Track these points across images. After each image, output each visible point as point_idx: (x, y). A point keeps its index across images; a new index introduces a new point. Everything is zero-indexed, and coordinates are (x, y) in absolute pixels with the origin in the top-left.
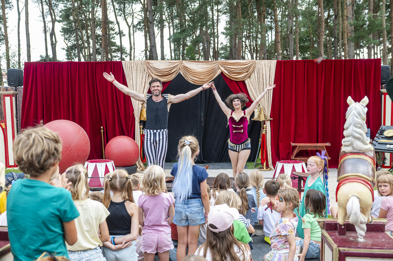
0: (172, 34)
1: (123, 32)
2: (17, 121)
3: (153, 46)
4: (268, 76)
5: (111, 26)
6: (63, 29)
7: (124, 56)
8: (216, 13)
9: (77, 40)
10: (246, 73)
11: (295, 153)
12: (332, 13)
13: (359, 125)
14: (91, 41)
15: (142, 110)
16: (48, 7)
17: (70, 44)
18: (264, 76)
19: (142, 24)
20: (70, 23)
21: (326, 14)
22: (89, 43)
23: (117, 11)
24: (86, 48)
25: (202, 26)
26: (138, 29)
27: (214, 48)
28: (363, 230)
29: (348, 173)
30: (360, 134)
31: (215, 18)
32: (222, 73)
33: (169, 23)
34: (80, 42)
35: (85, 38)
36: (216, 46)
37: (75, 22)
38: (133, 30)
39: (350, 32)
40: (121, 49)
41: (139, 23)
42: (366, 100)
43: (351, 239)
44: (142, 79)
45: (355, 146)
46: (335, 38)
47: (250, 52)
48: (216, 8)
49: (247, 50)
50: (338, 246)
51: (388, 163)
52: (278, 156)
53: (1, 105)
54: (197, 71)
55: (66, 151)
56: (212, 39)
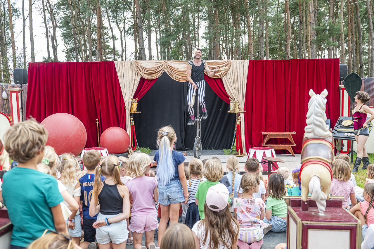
0: (158, 37)
1: (116, 36)
2: (22, 114)
3: (142, 49)
4: (242, 73)
5: (105, 31)
6: (63, 33)
7: (116, 57)
8: (196, 20)
9: (75, 44)
11: (266, 140)
13: (320, 115)
14: (87, 44)
15: (132, 104)
16: (49, 15)
17: (68, 48)
18: (239, 74)
19: (133, 30)
20: (69, 29)
22: (86, 47)
23: (110, 18)
24: (84, 50)
26: (129, 33)
28: (323, 205)
29: (310, 156)
30: (321, 122)
33: (156, 29)
34: (78, 45)
35: (82, 42)
37: (74, 28)
38: (125, 34)
39: (313, 36)
40: (114, 52)
41: (130, 29)
42: (325, 92)
43: (313, 214)
44: (132, 77)
45: (316, 132)
46: (300, 41)
47: (226, 53)
48: (197, 15)
49: (224, 52)
50: (302, 220)
51: (345, 149)
52: (250, 144)
53: (8, 100)
54: (180, 70)
55: (66, 140)
56: (194, 42)
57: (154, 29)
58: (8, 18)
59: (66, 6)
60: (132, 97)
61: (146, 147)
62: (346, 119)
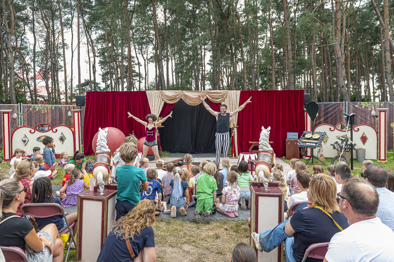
1: (141, 63)
2: (81, 127)
3: (162, 76)
4: (235, 100)
5: (133, 59)
6: (100, 61)
7: (141, 80)
8: (203, 51)
9: (110, 69)
10: (222, 99)
11: (251, 148)
12: (282, 50)
13: (265, 140)
14: (119, 70)
16: (91, 48)
17: (104, 72)
18: (233, 100)
19: (153, 58)
20: (105, 57)
21: (278, 51)
23: (137, 50)
26: (151, 61)
27: (202, 74)
28: (267, 185)
29: (260, 160)
30: (266, 144)
31: (203, 54)
32: (207, 98)
33: (171, 57)
36: (204, 72)
37: (108, 57)
38: (147, 62)
39: (291, 68)
40: (139, 75)
41: (151, 57)
43: (262, 189)
44: (158, 102)
45: (263, 148)
47: (227, 76)
48: (203, 47)
49: (224, 75)
50: (256, 192)
51: (309, 154)
52: (241, 150)
53: (72, 117)
54: (191, 97)
55: (113, 146)
56: (201, 67)
57: (170, 58)
59: (103, 40)
61: (167, 151)
62: (309, 133)
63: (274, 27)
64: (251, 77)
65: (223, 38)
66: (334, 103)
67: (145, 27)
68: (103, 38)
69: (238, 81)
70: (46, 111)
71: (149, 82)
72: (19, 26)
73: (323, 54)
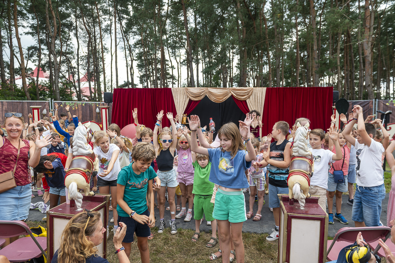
0: (204, 68)
1: (174, 66)
3: (192, 76)
4: (261, 97)
5: (167, 63)
6: (138, 64)
7: (174, 81)
8: (231, 54)
9: (146, 72)
10: (247, 96)
12: (306, 53)
13: (302, 141)
14: (154, 72)
15: (183, 118)
16: (129, 52)
17: (141, 74)
18: (259, 98)
19: (186, 62)
20: (142, 61)
21: (302, 55)
22: (153, 74)
23: (170, 54)
24: (152, 76)
25: (222, 63)
26: (183, 64)
27: (230, 76)
28: (303, 202)
29: (294, 169)
30: (303, 146)
31: (231, 57)
32: (232, 95)
33: (202, 61)
34: (148, 73)
35: (151, 70)
36: (232, 75)
37: (145, 61)
38: (180, 65)
39: (316, 68)
40: (173, 77)
41: (184, 61)
43: (296, 207)
44: (183, 99)
46: (307, 70)
47: (253, 78)
48: (232, 51)
49: (251, 77)
50: (287, 212)
53: (100, 114)
54: (217, 94)
58: (101, 54)
59: (140, 45)
60: (183, 113)
63: (299, 31)
64: (275, 79)
65: (250, 38)
66: (363, 101)
67: (178, 33)
68: (140, 43)
69: (264, 83)
70: (77, 108)
71: (182, 84)
72: (65, 33)
73: (346, 56)
